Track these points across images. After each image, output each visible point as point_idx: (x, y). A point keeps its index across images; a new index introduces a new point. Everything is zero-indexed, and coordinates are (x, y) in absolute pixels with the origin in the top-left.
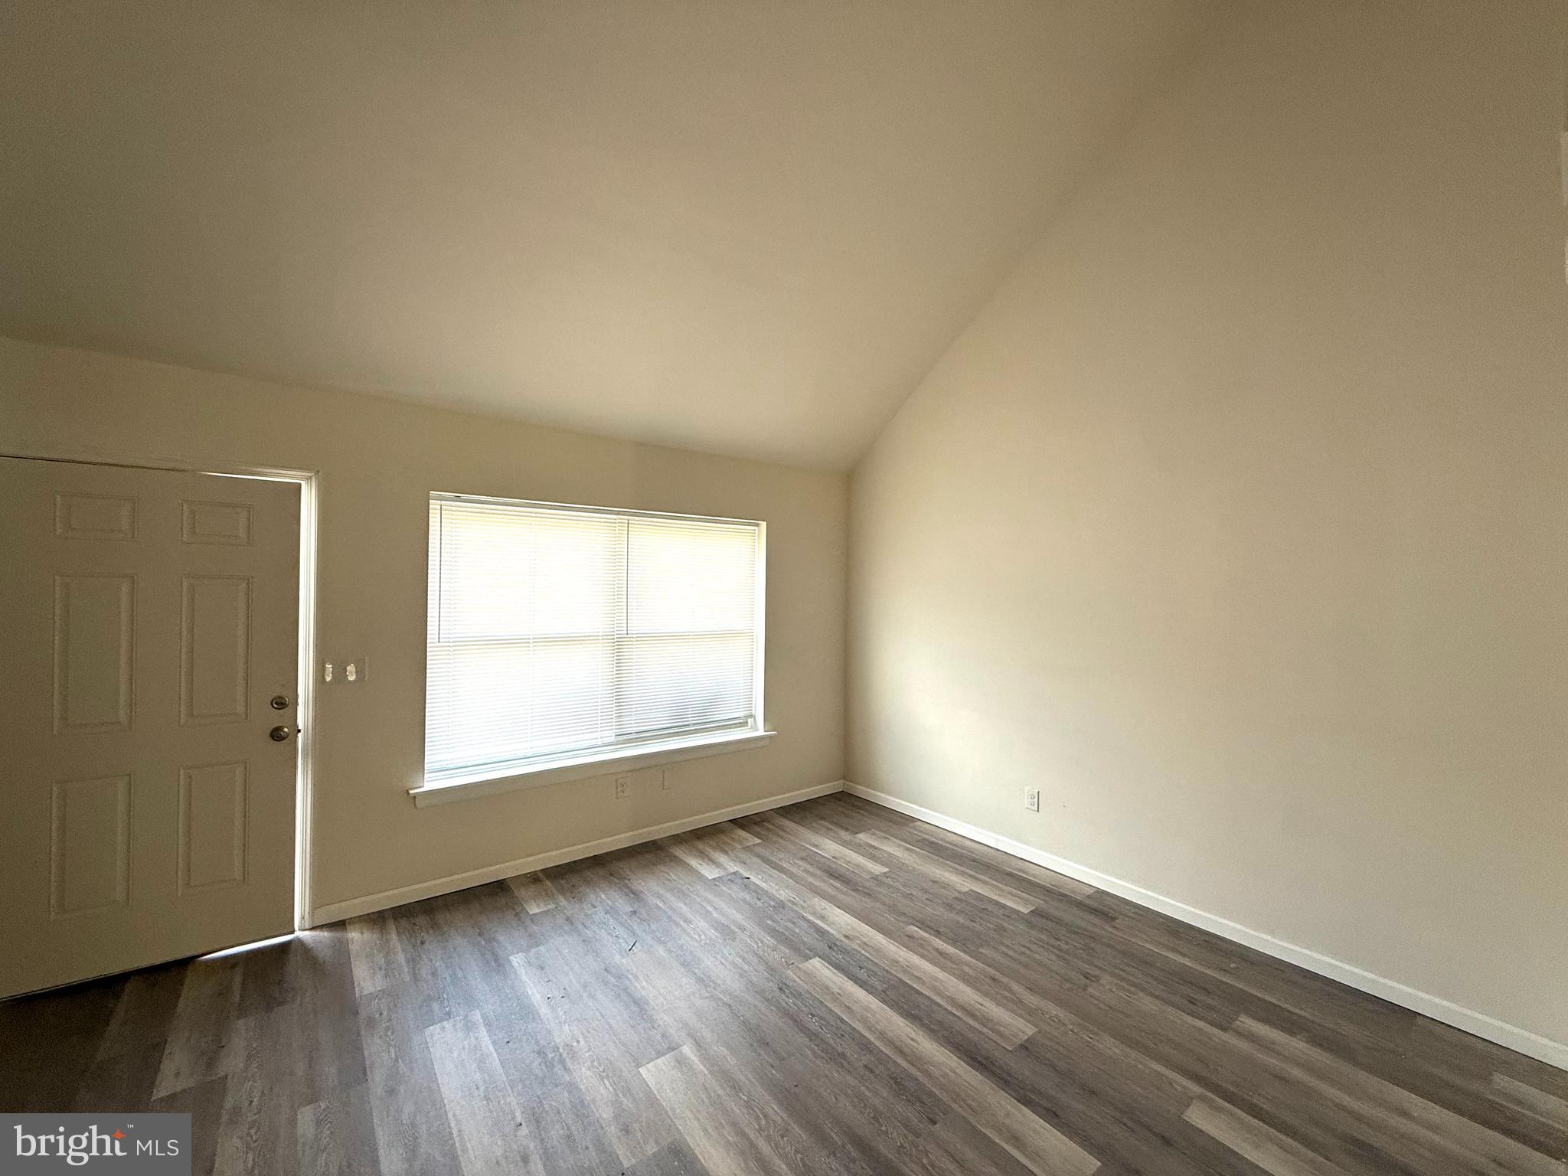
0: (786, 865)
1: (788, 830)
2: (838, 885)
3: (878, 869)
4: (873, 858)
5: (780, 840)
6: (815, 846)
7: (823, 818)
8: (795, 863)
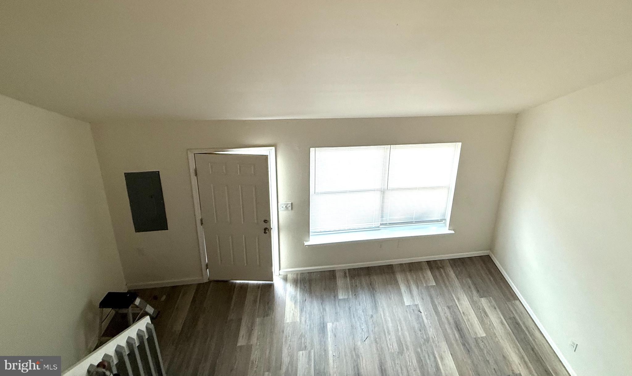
0: (440, 309)
1: (450, 280)
2: (457, 336)
3: (481, 333)
4: (482, 322)
5: (444, 288)
6: (458, 299)
7: (470, 277)
8: (444, 309)
